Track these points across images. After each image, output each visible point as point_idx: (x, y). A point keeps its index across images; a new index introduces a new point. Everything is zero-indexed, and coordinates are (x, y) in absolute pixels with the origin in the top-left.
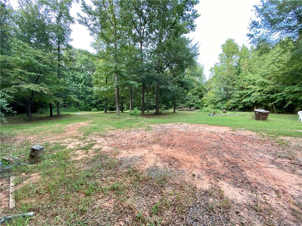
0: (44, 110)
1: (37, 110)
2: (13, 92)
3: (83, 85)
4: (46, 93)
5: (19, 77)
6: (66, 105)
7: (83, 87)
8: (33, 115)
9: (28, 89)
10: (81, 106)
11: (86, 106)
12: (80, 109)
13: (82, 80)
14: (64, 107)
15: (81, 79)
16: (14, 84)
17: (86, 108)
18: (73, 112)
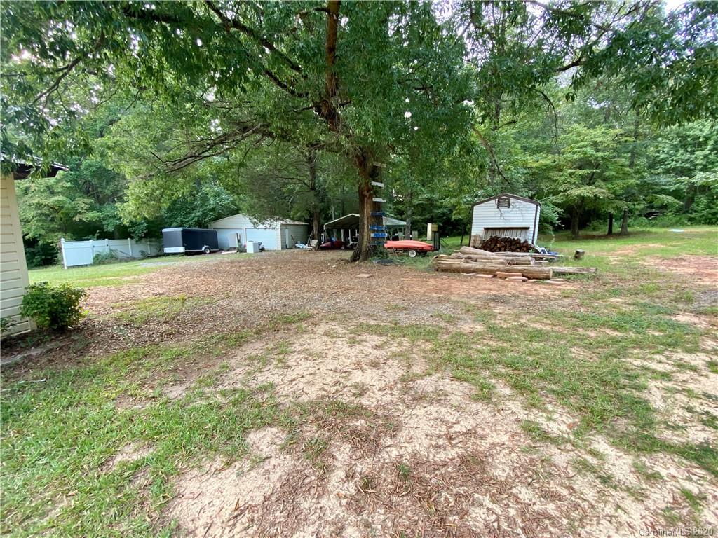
0: (600, 224)
1: (588, 224)
2: (560, 202)
3: (710, 154)
4: (601, 197)
5: (569, 180)
6: (654, 210)
7: (709, 158)
8: (581, 233)
9: (579, 196)
10: (696, 211)
11: (713, 211)
12: (690, 220)
13: (707, 139)
14: (648, 215)
15: (704, 137)
16: (562, 192)
17: (710, 216)
18: (668, 226)
